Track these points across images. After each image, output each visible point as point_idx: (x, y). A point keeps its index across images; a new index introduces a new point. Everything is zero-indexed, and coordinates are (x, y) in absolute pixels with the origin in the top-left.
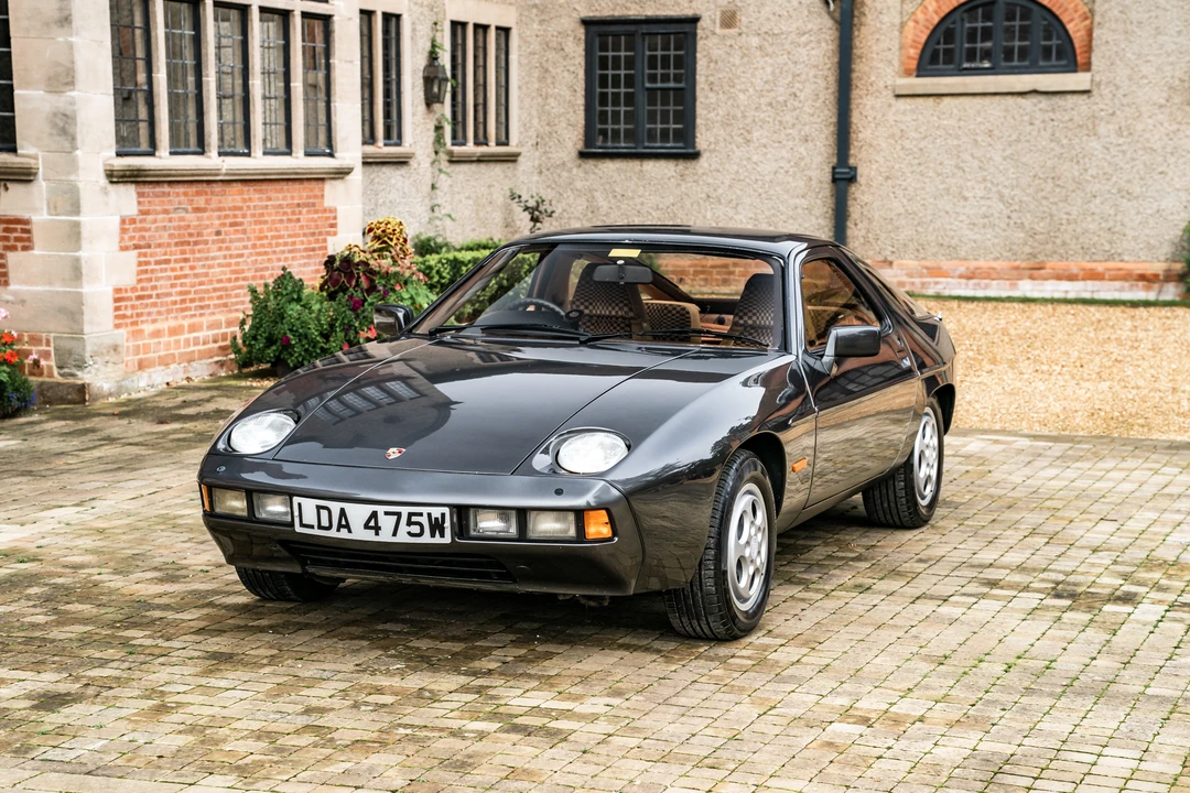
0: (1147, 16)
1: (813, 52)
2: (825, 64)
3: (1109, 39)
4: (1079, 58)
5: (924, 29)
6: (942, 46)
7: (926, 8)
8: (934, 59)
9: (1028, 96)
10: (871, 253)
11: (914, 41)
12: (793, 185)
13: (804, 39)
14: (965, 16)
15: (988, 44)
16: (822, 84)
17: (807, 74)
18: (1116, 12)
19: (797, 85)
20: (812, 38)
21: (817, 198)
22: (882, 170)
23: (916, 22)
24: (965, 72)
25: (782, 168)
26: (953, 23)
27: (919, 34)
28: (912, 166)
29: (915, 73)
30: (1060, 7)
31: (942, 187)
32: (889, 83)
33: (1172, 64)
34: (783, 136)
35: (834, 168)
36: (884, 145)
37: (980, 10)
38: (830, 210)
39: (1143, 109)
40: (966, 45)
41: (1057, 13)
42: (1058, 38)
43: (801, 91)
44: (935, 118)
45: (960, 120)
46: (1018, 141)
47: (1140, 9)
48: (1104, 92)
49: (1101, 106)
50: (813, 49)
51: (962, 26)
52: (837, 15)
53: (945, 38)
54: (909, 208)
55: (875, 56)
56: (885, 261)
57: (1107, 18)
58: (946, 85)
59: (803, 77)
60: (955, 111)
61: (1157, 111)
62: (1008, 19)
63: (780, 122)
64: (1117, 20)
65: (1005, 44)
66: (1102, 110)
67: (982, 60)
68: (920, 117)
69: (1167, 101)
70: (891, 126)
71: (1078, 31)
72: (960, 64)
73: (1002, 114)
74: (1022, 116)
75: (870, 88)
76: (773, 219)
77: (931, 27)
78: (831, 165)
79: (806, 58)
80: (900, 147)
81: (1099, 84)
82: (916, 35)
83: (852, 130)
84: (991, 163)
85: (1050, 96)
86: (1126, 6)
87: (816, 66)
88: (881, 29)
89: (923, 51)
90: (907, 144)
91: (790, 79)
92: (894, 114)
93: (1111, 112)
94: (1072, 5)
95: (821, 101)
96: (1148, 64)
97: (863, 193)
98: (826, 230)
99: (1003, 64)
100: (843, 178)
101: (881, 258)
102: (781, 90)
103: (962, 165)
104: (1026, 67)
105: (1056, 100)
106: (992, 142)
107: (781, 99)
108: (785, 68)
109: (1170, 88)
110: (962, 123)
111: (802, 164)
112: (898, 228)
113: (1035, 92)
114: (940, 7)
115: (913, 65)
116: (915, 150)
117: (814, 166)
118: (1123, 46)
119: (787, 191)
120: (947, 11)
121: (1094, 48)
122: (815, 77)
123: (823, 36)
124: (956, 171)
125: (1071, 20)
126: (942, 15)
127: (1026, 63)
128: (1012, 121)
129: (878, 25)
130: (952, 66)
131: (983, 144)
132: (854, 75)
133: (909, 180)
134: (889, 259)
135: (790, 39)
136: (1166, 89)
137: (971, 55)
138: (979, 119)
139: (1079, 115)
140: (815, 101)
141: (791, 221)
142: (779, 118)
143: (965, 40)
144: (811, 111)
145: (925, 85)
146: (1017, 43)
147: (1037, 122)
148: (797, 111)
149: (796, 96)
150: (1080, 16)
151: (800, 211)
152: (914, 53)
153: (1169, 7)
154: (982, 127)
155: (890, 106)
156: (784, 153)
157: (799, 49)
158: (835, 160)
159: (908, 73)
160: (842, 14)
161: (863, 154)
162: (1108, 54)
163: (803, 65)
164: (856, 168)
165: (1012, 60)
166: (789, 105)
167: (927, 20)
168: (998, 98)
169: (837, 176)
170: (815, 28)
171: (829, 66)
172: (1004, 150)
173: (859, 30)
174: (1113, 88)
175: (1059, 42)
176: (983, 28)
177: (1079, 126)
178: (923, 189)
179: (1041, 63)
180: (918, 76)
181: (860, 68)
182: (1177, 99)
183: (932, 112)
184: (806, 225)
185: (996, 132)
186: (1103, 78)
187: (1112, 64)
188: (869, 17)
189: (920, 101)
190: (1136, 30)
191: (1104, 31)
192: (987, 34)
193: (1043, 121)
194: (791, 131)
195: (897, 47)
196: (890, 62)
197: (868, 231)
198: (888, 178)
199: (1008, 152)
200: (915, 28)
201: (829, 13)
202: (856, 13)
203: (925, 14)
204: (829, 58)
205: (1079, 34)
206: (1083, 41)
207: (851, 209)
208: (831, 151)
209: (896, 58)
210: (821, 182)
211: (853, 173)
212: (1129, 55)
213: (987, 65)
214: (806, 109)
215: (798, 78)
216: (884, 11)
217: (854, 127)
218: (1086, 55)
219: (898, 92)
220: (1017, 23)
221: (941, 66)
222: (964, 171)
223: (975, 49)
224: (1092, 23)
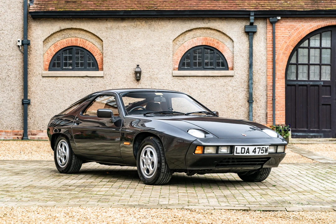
0: (119, 55)
1: (14, 62)
2: (19, 66)
3: (108, 61)
4: (99, 66)
5: (51, 56)
6: (56, 62)
7: (51, 49)
8: (54, 65)
9: (85, 78)
10: (36, 128)
11: (47, 60)
12: (9, 105)
13: (11, 58)
14: (63, 52)
15: (71, 61)
16: (18, 73)
17: (13, 69)
18: (110, 53)
19: (9, 73)
20: (14, 58)
21: (17, 110)
22: (39, 101)
23: (48, 54)
24: (64, 70)
25: (5, 100)
26: (59, 55)
27: (49, 58)
28: (48, 99)
29: (48, 70)
30: (92, 51)
31: (58, 106)
32: (40, 73)
33: (127, 69)
34: (5, 89)
35: (23, 100)
36: (39, 93)
37: (68, 51)
38: (21, 114)
39: (119, 83)
40: (64, 61)
41: (92, 53)
42: (92, 60)
43: (11, 75)
44: (56, 84)
45: (63, 85)
46: (82, 92)
47: (117, 53)
48: (107, 77)
49: (107, 81)
50: (14, 61)
51: (62, 56)
52: (22, 51)
53: (57, 59)
54: (48, 113)
55: (35, 64)
56: (41, 130)
57: (107, 55)
58: (59, 74)
59: (11, 70)
60: (62, 82)
61: (123, 84)
62: (76, 54)
63: (4, 85)
64: (110, 56)
65: (76, 61)
66: (107, 83)
67: (69, 67)
68: (51, 83)
69: (126, 80)
70: (41, 86)
71: (99, 58)
72: (62, 67)
73: (77, 83)
74: (83, 84)
75: (34, 74)
76: (2, 117)
77: (53, 56)
78: (21, 99)
79: (12, 64)
80: (44, 93)
81: (106, 75)
82: (48, 58)
83: (28, 88)
84: (74, 99)
85: (91, 78)
86: (113, 52)
87: (16, 67)
88: (37, 55)
89: (50, 63)
90: (47, 92)
91: (7, 71)
92: (42, 83)
93: (110, 83)
94: (96, 51)
95: (18, 78)
96: (120, 69)
97: (32, 108)
98: (20, 120)
99: (76, 68)
100: (26, 103)
101: (39, 130)
102: (4, 74)
103: (65, 99)
104: (83, 69)
105: (93, 79)
106: (74, 92)
107: (4, 77)
108: (5, 67)
109: (127, 77)
110: (64, 86)
111: (12, 99)
112: (44, 120)
113: (87, 76)
114: (55, 49)
115: (47, 67)
116: (49, 94)
117: (16, 99)
118: (112, 63)
119: (7, 108)
120: (58, 51)
121: (104, 64)
122: (15, 70)
123: (18, 57)
124: (63, 101)
125: (96, 55)
126: (56, 52)
127: (83, 68)
128: (80, 85)
129: (36, 54)
130: (60, 68)
131: (71, 93)
132: (28, 70)
133: (48, 104)
134: (42, 130)
135: (6, 58)
136: (125, 77)
137: (66, 65)
138: (70, 85)
139: (101, 84)
140: (16, 78)
141: (8, 118)
142: (4, 84)
143: (63, 60)
144: (15, 81)
145: (52, 73)
146: (80, 62)
147: (88, 86)
148: (10, 81)
149: (9, 76)
150: (98, 54)
151: (11, 114)
152: (48, 63)
153: (125, 53)
154: (71, 87)
155: (41, 80)
156: (5, 95)
157: (10, 61)
158: (23, 97)
159: (46, 70)
160: (24, 51)
161: (32, 96)
162: (108, 65)
163: (11, 66)
164: (30, 100)
165: (79, 66)
166: (7, 79)
167: (51, 53)
168: (75, 78)
169: (24, 102)
170: (15, 55)
171: (20, 67)
172: (78, 94)
173: (30, 56)
174: (110, 76)
175: (93, 61)
176: (69, 56)
177: (100, 87)
178: (52, 107)
179: (88, 68)
180: (49, 71)
181: (30, 68)
182: (129, 80)
183: (54, 82)
184: (13, 119)
185: (75, 89)
186: (107, 73)
187: (109, 69)
188: (33, 52)
189: (50, 78)
190: (116, 59)
191: (107, 59)
192: (70, 58)
193: (90, 86)
194: (7, 88)
195: (42, 61)
196: (40, 66)
197: (35, 121)
198: (41, 103)
199: (79, 95)
200: (47, 55)
201: (20, 50)
202: (28, 50)
203: (51, 51)
204: (20, 64)
205: (99, 59)
206: (100, 61)
207: (29, 114)
208: (21, 95)
209: (42, 65)
210: (18, 105)
211: (29, 102)
212: (114, 66)
213: (71, 68)
214: (13, 80)
215: (9, 70)
216: (38, 50)
217: (29, 87)
218: (101, 66)
219: (43, 76)
220: (80, 55)
221: (56, 68)
222: (65, 101)
223: (67, 63)
224: (103, 56)
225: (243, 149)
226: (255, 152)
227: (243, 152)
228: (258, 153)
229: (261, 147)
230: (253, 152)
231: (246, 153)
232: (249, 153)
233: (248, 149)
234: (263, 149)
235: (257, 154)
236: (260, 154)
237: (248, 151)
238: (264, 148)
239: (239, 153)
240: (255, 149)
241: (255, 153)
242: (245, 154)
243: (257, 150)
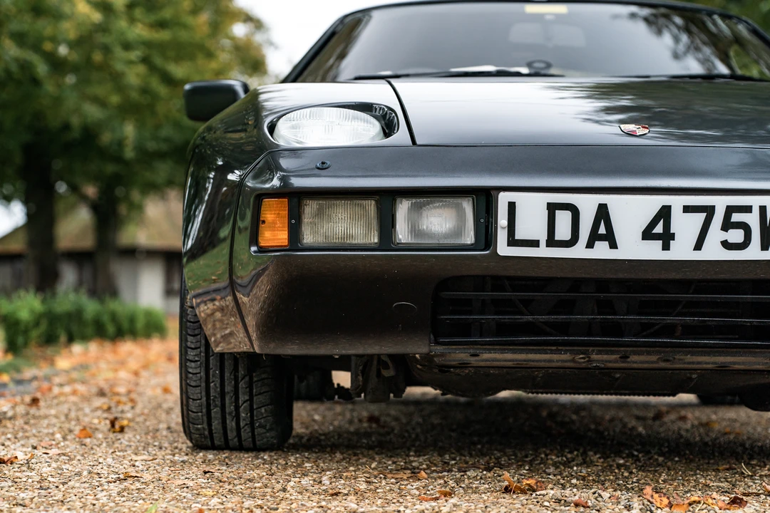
225: (563, 219)
226: (667, 238)
227: (563, 232)
228: (698, 246)
229: (721, 203)
230: (648, 234)
231: (590, 245)
232: (613, 245)
233: (603, 213)
234: (736, 217)
235: (682, 250)
236: (713, 251)
237: (602, 230)
238: (748, 209)
239: (535, 244)
240: (665, 213)
241: (666, 247)
242: (579, 251)
243: (685, 227)
